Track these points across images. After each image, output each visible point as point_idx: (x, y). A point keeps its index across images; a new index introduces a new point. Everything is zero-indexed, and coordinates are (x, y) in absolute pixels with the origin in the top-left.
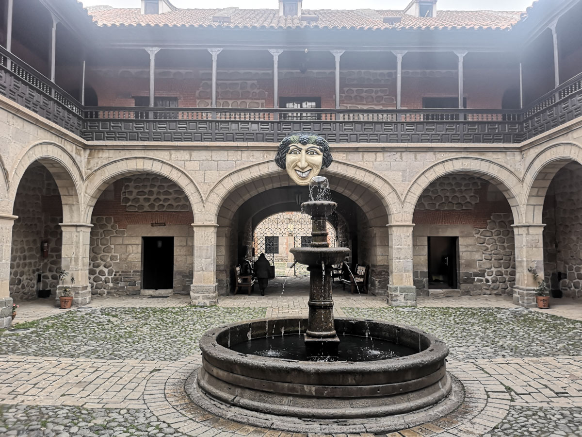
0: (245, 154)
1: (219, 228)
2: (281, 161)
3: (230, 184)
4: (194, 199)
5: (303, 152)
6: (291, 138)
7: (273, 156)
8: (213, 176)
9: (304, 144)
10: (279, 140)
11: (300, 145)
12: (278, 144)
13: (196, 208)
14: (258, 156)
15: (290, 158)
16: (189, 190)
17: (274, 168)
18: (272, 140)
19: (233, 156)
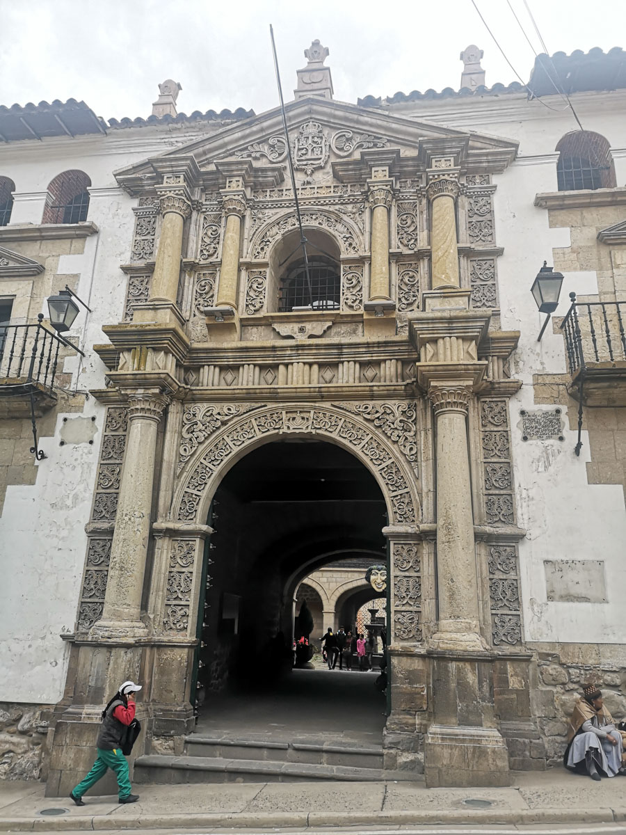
0: (350, 574)
1: (336, 614)
2: (368, 578)
3: (342, 590)
4: (323, 598)
5: (379, 575)
6: (373, 567)
7: (364, 576)
8: (333, 586)
9: (379, 571)
10: (367, 567)
11: (377, 571)
12: (366, 570)
13: (325, 602)
14: (356, 576)
15: (372, 577)
16: (321, 593)
17: (364, 582)
18: (364, 567)
19: (344, 575)
